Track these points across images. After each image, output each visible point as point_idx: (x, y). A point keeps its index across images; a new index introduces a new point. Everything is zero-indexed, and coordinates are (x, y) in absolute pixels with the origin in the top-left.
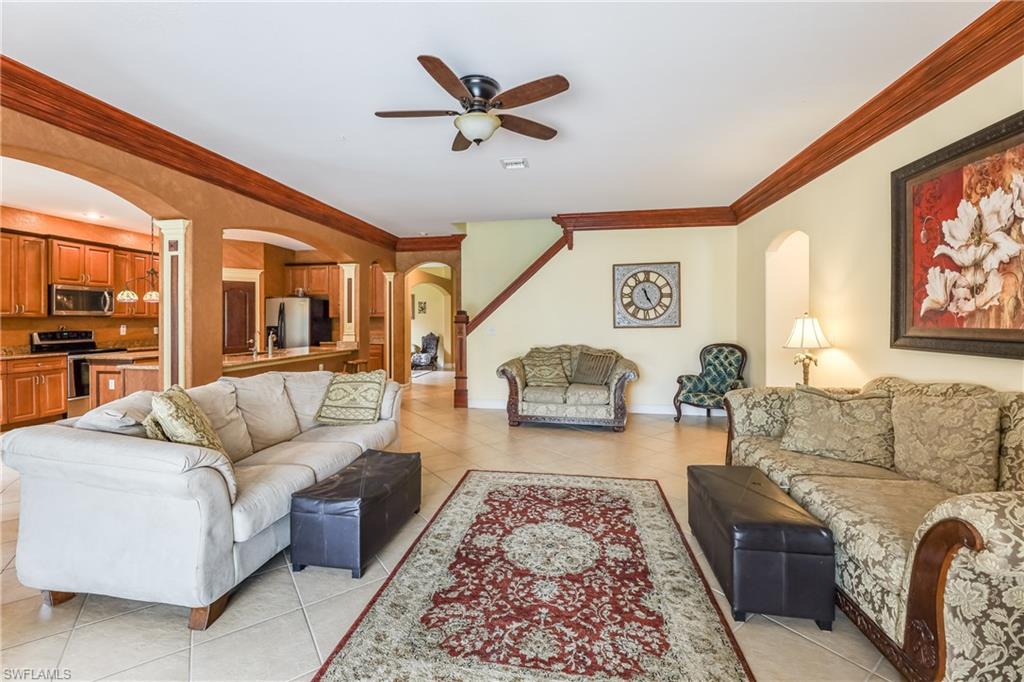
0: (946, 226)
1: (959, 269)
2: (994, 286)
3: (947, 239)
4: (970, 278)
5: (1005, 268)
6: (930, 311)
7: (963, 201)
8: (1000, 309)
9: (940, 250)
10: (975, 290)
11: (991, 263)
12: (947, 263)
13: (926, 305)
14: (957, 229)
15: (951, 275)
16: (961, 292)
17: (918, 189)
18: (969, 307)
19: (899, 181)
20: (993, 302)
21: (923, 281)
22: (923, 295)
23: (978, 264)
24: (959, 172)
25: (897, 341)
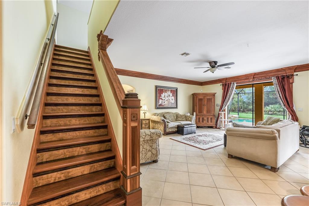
0: (162, 95)
1: (163, 100)
2: (166, 102)
4: (164, 101)
5: (167, 100)
7: (163, 93)
9: (161, 97)
10: (164, 102)
11: (166, 100)
12: (162, 99)
14: (163, 95)
15: (162, 100)
16: (163, 102)
17: (158, 89)
18: (164, 104)
19: (156, 87)
20: (166, 104)
21: (159, 101)
22: (159, 102)
23: (164, 100)
24: (163, 89)
25: (157, 108)
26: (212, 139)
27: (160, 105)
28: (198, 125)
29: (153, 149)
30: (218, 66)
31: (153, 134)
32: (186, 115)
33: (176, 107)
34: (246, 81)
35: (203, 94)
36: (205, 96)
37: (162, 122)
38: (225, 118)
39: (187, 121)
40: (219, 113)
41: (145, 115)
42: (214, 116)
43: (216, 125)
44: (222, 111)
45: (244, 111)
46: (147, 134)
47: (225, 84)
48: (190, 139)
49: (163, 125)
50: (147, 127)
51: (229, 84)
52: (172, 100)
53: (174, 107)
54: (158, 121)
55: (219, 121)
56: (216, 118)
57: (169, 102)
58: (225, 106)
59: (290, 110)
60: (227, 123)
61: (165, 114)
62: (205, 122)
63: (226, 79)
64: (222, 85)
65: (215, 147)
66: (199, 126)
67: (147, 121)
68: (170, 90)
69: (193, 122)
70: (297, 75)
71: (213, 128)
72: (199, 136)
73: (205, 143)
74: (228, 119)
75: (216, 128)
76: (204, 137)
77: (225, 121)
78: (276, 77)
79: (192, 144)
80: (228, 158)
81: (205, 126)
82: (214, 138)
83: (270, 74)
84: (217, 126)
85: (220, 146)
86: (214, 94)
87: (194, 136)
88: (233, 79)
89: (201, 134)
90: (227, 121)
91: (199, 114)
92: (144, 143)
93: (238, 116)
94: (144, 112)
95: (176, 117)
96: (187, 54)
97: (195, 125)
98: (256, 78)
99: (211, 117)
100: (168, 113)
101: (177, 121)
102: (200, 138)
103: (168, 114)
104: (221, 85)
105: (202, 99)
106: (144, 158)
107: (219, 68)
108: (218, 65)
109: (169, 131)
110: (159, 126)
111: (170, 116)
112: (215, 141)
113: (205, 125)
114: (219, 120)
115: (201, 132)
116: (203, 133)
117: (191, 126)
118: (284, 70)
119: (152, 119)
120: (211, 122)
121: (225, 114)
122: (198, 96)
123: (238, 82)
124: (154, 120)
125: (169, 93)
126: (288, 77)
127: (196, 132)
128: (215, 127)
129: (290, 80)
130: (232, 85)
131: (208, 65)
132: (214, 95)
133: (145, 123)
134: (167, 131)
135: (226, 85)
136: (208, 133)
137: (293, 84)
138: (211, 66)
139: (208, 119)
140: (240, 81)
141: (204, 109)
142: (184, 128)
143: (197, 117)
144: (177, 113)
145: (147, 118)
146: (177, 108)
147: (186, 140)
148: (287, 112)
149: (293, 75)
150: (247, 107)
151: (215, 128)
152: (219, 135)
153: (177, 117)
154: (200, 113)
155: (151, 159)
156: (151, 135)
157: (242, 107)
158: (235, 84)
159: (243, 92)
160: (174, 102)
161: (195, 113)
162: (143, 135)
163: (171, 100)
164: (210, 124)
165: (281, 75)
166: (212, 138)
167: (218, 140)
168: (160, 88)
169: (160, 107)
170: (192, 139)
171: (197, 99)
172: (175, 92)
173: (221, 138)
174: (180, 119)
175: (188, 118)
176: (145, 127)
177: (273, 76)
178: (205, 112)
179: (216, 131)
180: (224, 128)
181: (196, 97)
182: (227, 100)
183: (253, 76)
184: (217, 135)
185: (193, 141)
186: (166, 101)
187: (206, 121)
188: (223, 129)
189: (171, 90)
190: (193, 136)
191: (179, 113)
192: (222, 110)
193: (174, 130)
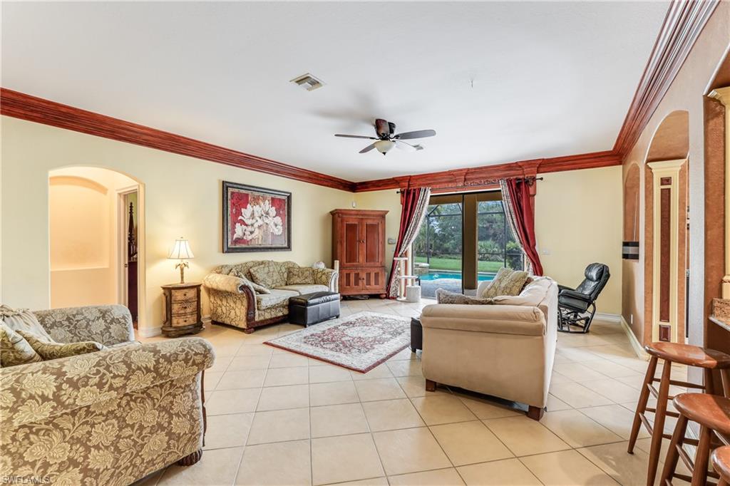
0: (243, 210)
1: (247, 225)
2: (257, 232)
3: (243, 214)
4: (250, 229)
5: (259, 227)
6: (236, 239)
7: (249, 205)
8: (258, 239)
9: (240, 218)
10: (252, 233)
11: (256, 225)
12: (243, 223)
13: (235, 236)
14: (246, 212)
15: (244, 227)
16: (247, 233)
17: (232, 193)
18: (250, 238)
19: (226, 186)
20: (257, 237)
21: (234, 228)
22: (234, 232)
23: (252, 225)
24: (247, 195)
25: (228, 250)
26: (381, 331)
27: (238, 240)
28: (345, 294)
29: (175, 418)
30: (397, 137)
31: (170, 362)
32: (315, 268)
33: (286, 245)
34: (450, 185)
35: (358, 213)
36: (362, 219)
37: (240, 292)
38: (406, 274)
39: (318, 284)
40: (394, 261)
41: (182, 273)
42: (383, 267)
43: (388, 289)
44: (401, 256)
45: (436, 254)
46: (139, 368)
47: (407, 190)
48: (322, 340)
49: (245, 303)
50: (188, 310)
51: (414, 190)
52: (276, 225)
53: (281, 246)
54: (229, 289)
55: (393, 280)
56: (386, 274)
57: (266, 232)
58: (408, 244)
59: (530, 253)
60: (412, 285)
61: (254, 266)
62: (362, 283)
63: (410, 180)
64: (401, 192)
65: (391, 356)
66: (349, 296)
67: (191, 294)
68: (269, 197)
69: (333, 286)
70: (542, 179)
71: (381, 298)
72: (348, 324)
73: (364, 345)
74: (412, 275)
75: (388, 297)
76: (359, 328)
77: (406, 280)
78: (507, 180)
79: (329, 355)
80: (427, 390)
81: (362, 295)
82: (385, 327)
83: (496, 174)
84: (389, 292)
85: (401, 352)
86: (382, 213)
87: (336, 328)
88: (424, 180)
89: (352, 318)
90: (412, 280)
91: (348, 264)
92: (128, 403)
93: (428, 265)
94: (179, 262)
95: (286, 275)
96: (315, 83)
97: (339, 295)
98: (469, 179)
99: (377, 270)
100: (263, 263)
101: (290, 284)
102: (353, 332)
103: (263, 266)
104: (398, 192)
105: (355, 225)
106: (127, 468)
107: (399, 141)
108: (395, 133)
109: (262, 318)
110: (232, 305)
111: (269, 272)
112: (389, 336)
113: (363, 292)
114: (394, 277)
115: (353, 313)
116: (359, 315)
117: (328, 297)
118: (520, 167)
119: (208, 285)
120: (377, 283)
121: (406, 262)
122: (344, 216)
123: (434, 186)
124: (215, 286)
125: (267, 205)
126: (527, 182)
127: (342, 312)
128: (385, 296)
129: (530, 189)
130: (422, 193)
131: (372, 131)
132: (382, 216)
133: (183, 298)
134: (257, 319)
135: (408, 193)
136: (369, 315)
137: (535, 197)
138: (378, 134)
139: (368, 275)
140: (438, 186)
141: (360, 252)
142: (308, 308)
143: (344, 271)
144: (290, 262)
145: (189, 281)
146: (289, 248)
147: (312, 345)
148: (525, 256)
149: (534, 179)
150: (441, 245)
151: (385, 298)
152: (395, 317)
153: (290, 275)
154: (350, 262)
155: (168, 460)
156: (156, 369)
157: (431, 245)
158: (429, 192)
159: (437, 214)
160: (280, 233)
161: (337, 263)
162: (115, 377)
163: (274, 227)
164: (374, 288)
165: (515, 177)
166: (379, 328)
167: (396, 333)
168: (236, 190)
169: (237, 246)
170: (330, 337)
171: (342, 226)
172: (284, 204)
173: (401, 324)
174: (298, 281)
175: (319, 275)
176: (182, 312)
177: (501, 178)
178: (361, 259)
179: (387, 305)
180: (405, 296)
181: (339, 220)
182: (410, 228)
183: (465, 176)
184: (391, 317)
185: (333, 345)
186: (257, 230)
187: (365, 281)
188: (404, 299)
189: (273, 199)
190: (332, 326)
191: (294, 261)
192: (401, 253)
193: (281, 314)
